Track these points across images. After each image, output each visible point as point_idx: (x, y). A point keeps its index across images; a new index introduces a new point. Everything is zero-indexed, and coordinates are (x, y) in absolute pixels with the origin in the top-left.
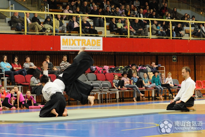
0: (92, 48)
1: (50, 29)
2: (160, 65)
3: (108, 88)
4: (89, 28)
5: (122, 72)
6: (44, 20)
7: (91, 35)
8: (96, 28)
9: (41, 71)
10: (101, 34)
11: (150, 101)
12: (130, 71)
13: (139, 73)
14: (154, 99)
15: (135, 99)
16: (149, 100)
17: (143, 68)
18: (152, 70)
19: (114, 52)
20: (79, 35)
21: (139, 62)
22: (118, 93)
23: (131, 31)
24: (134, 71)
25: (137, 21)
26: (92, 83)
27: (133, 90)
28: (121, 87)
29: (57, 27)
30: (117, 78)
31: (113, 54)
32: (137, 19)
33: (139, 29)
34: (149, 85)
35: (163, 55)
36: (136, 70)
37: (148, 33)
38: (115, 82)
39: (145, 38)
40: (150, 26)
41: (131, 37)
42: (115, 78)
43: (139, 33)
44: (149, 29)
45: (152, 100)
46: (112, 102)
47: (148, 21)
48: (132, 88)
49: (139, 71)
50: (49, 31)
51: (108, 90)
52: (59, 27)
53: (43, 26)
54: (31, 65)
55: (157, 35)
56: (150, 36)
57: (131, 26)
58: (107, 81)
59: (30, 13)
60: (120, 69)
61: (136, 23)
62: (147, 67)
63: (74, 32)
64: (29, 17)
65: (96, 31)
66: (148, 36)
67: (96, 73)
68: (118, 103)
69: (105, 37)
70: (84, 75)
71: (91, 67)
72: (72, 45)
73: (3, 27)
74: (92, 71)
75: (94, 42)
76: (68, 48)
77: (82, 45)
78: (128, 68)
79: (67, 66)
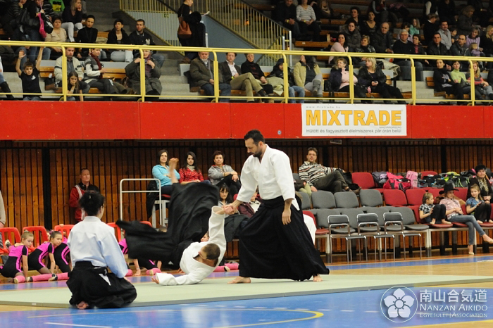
0: (379, 131)
1: (282, 87)
15: (471, 248)
20: (348, 102)
27: (468, 226)
36: (487, 179)
38: (424, 210)
50: (280, 93)
53: (265, 80)
60: (447, 179)
63: (343, 93)
67: (387, 187)
69: (412, 104)
70: (352, 193)
71: (377, 174)
72: (330, 124)
73: (171, 87)
74: (377, 185)
75: (384, 116)
76: (321, 131)
77: (356, 124)
78: (467, 176)
79: (314, 173)
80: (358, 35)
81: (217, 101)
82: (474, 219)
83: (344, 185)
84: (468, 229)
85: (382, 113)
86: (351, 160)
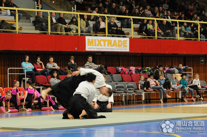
0: (118, 49)
1: (75, 29)
2: (187, 66)
3: (133, 90)
4: (116, 29)
5: (149, 73)
6: (70, 20)
7: (118, 36)
8: (123, 29)
9: (64, 71)
10: (129, 35)
11: (178, 103)
12: (157, 72)
13: (167, 74)
14: (181, 100)
15: (162, 101)
16: (176, 101)
17: (171, 70)
18: (180, 71)
19: (141, 53)
20: (105, 36)
21: (167, 64)
22: (143, 94)
23: (158, 33)
24: (161, 72)
25: (165, 23)
26: (116, 84)
27: (160, 91)
28: (147, 89)
29: (83, 28)
30: (143, 79)
31: (140, 55)
32: (165, 20)
33: (167, 31)
34: (176, 87)
35: (191, 56)
36: (163, 71)
37: (176, 34)
38: (140, 84)
39: (173, 39)
40: (178, 28)
41: (158, 38)
42: (141, 79)
43: (167, 35)
44: (177, 30)
45: (179, 102)
46: (137, 104)
47: (176, 22)
48: (159, 89)
49: (166, 73)
50: (75, 31)
51: (133, 91)
52: (86, 27)
53: (68, 26)
54: (54, 65)
55: (185, 36)
56: (178, 37)
57: (158, 28)
58: (133, 82)
59: (55, 13)
60: (146, 71)
61: (163, 25)
62: (175, 68)
63: (101, 32)
64: (55, 17)
65: (123, 32)
66: (176, 37)
67: (122, 74)
68: (144, 105)
69: (131, 38)
70: (108, 76)
71: (117, 68)
72: (98, 45)
73: (27, 27)
74: (118, 72)
75: (120, 42)
76: (94, 49)
77: (108, 46)
78: (155, 69)
79: (92, 67)
80: (103, 8)
81: (49, 34)
82: (163, 88)
83: (105, 72)
84: (160, 92)
85: (119, 41)
86: (104, 62)
